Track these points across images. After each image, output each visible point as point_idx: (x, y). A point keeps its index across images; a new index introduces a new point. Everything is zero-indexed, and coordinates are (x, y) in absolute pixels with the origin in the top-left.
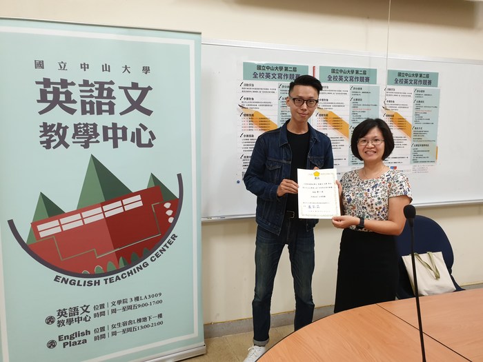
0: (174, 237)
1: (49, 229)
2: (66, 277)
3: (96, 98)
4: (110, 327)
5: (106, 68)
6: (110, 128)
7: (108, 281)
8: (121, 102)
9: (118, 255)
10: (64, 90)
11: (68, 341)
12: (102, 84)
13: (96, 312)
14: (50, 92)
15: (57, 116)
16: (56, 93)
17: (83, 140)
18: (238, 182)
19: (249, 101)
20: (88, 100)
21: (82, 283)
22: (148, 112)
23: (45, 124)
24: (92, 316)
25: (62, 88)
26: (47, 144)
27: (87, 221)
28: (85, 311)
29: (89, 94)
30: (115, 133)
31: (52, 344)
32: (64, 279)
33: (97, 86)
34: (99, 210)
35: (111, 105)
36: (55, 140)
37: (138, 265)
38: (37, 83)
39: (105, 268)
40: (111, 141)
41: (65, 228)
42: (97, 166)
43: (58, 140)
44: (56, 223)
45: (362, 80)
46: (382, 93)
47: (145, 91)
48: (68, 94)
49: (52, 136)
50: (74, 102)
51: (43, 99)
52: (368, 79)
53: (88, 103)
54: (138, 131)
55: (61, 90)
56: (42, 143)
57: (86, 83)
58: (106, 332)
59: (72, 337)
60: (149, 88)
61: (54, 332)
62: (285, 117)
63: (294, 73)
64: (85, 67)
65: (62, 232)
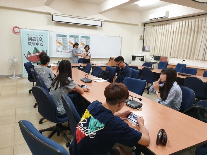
1: (29, 56)
5: (37, 35)
8: (39, 40)
9: (38, 60)
12: (36, 37)
15: (30, 41)
16: (30, 38)
18: (56, 52)
19: (57, 40)
22: (42, 41)
26: (29, 45)
29: (34, 39)
30: (38, 44)
34: (35, 54)
35: (37, 40)
38: (28, 37)
42: (35, 48)
45: (76, 37)
46: (80, 39)
47: (42, 38)
48: (32, 39)
51: (29, 39)
54: (41, 44)
57: (34, 37)
62: (63, 42)
63: (64, 36)
64: (34, 35)
65: (31, 56)
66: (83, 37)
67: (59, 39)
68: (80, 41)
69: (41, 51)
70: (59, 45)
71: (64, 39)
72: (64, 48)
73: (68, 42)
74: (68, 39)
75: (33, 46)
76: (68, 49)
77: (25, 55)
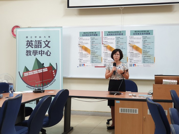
0: (55, 80)
1: (26, 74)
2: (29, 86)
3: (38, 44)
5: (40, 37)
6: (40, 51)
8: (43, 45)
12: (39, 41)
14: (28, 43)
15: (30, 49)
16: (30, 43)
17: (34, 54)
18: (78, 67)
20: (36, 45)
21: (32, 88)
22: (49, 47)
23: (27, 50)
26: (27, 55)
27: (34, 73)
29: (36, 43)
30: (42, 52)
33: (38, 41)
34: (37, 71)
35: (41, 46)
37: (46, 86)
38: (26, 41)
39: (38, 85)
40: (40, 54)
41: (29, 74)
43: (29, 54)
44: (27, 73)
45: (120, 34)
46: (128, 38)
47: (49, 42)
48: (32, 43)
50: (33, 45)
51: (27, 45)
52: (122, 34)
54: (47, 52)
55: (31, 43)
56: (26, 55)
57: (36, 41)
60: (50, 41)
62: (92, 47)
63: (95, 34)
64: (36, 37)
66: (136, 33)
67: (84, 41)
68: (128, 42)
69: (47, 65)
70: (84, 52)
71: (95, 40)
72: (95, 58)
73: (102, 45)
74: (103, 39)
75: (33, 56)
76: (103, 61)
77: (19, 72)
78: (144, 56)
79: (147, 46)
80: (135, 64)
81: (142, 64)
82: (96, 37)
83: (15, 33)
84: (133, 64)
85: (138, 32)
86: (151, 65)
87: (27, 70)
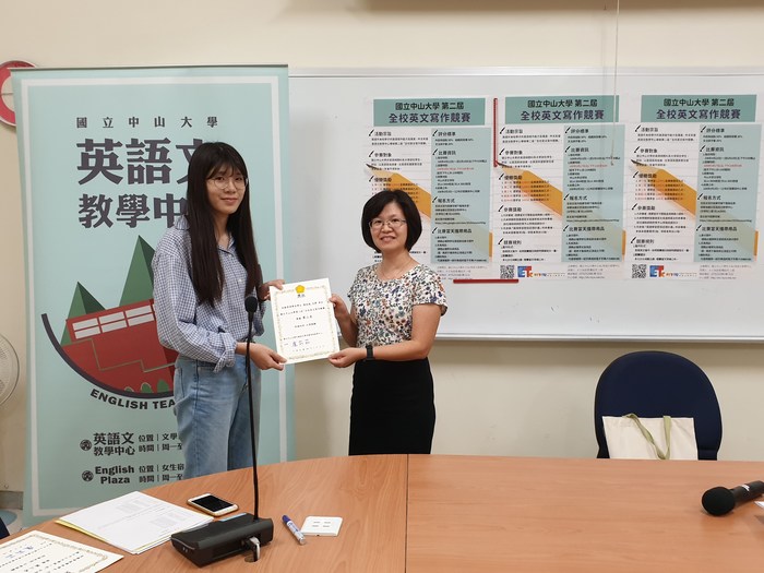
1: (86, 329)
2: (105, 392)
3: (146, 161)
4: (161, 468)
5: (159, 122)
6: (164, 201)
7: (159, 405)
8: (179, 167)
10: (108, 153)
11: (107, 475)
12: (153, 143)
13: (142, 444)
14: (92, 157)
15: (100, 186)
16: (100, 157)
17: (129, 217)
19: (383, 158)
20: (136, 164)
21: (123, 403)
23: (85, 196)
24: (137, 450)
25: (106, 150)
26: (87, 222)
27: (132, 323)
28: (128, 440)
29: (137, 157)
30: (170, 208)
31: (87, 476)
32: (102, 394)
33: (148, 146)
34: (147, 309)
35: (166, 171)
36: (96, 217)
38: (79, 145)
39: (154, 387)
40: (165, 218)
41: (105, 329)
43: (100, 217)
44: (94, 322)
45: (588, 116)
46: (631, 135)
48: (113, 158)
49: (92, 211)
50: (120, 167)
51: (84, 166)
52: (600, 115)
53: (136, 169)
55: (105, 153)
56: (81, 220)
57: (135, 143)
58: (155, 474)
59: (111, 471)
61: (90, 461)
62: (443, 181)
63: (459, 112)
64: (134, 122)
65: (102, 334)
66: (672, 108)
67: (397, 152)
68: (629, 155)
71: (455, 146)
73: (495, 173)
74: (500, 138)
75: (120, 227)
76: (497, 250)
77: (45, 317)
78: (705, 225)
79: (725, 175)
80: (661, 268)
81: (696, 268)
82: (460, 129)
83: (9, 102)
84: (649, 264)
85: (680, 107)
86: (739, 269)
87: (87, 305)
